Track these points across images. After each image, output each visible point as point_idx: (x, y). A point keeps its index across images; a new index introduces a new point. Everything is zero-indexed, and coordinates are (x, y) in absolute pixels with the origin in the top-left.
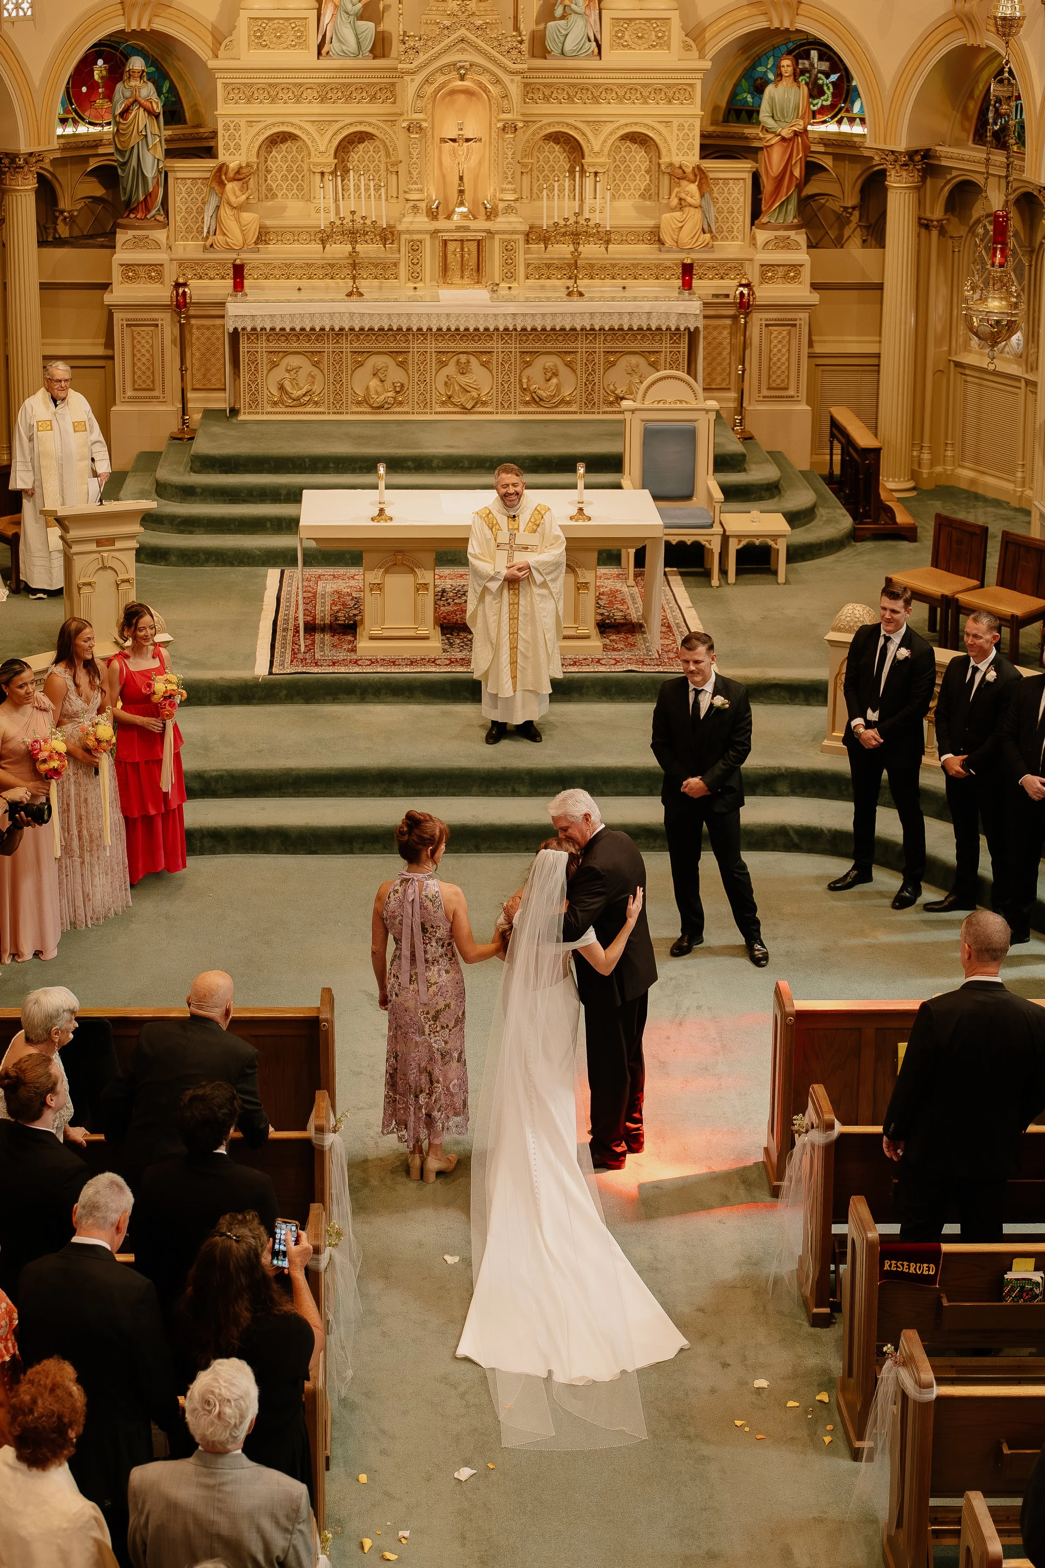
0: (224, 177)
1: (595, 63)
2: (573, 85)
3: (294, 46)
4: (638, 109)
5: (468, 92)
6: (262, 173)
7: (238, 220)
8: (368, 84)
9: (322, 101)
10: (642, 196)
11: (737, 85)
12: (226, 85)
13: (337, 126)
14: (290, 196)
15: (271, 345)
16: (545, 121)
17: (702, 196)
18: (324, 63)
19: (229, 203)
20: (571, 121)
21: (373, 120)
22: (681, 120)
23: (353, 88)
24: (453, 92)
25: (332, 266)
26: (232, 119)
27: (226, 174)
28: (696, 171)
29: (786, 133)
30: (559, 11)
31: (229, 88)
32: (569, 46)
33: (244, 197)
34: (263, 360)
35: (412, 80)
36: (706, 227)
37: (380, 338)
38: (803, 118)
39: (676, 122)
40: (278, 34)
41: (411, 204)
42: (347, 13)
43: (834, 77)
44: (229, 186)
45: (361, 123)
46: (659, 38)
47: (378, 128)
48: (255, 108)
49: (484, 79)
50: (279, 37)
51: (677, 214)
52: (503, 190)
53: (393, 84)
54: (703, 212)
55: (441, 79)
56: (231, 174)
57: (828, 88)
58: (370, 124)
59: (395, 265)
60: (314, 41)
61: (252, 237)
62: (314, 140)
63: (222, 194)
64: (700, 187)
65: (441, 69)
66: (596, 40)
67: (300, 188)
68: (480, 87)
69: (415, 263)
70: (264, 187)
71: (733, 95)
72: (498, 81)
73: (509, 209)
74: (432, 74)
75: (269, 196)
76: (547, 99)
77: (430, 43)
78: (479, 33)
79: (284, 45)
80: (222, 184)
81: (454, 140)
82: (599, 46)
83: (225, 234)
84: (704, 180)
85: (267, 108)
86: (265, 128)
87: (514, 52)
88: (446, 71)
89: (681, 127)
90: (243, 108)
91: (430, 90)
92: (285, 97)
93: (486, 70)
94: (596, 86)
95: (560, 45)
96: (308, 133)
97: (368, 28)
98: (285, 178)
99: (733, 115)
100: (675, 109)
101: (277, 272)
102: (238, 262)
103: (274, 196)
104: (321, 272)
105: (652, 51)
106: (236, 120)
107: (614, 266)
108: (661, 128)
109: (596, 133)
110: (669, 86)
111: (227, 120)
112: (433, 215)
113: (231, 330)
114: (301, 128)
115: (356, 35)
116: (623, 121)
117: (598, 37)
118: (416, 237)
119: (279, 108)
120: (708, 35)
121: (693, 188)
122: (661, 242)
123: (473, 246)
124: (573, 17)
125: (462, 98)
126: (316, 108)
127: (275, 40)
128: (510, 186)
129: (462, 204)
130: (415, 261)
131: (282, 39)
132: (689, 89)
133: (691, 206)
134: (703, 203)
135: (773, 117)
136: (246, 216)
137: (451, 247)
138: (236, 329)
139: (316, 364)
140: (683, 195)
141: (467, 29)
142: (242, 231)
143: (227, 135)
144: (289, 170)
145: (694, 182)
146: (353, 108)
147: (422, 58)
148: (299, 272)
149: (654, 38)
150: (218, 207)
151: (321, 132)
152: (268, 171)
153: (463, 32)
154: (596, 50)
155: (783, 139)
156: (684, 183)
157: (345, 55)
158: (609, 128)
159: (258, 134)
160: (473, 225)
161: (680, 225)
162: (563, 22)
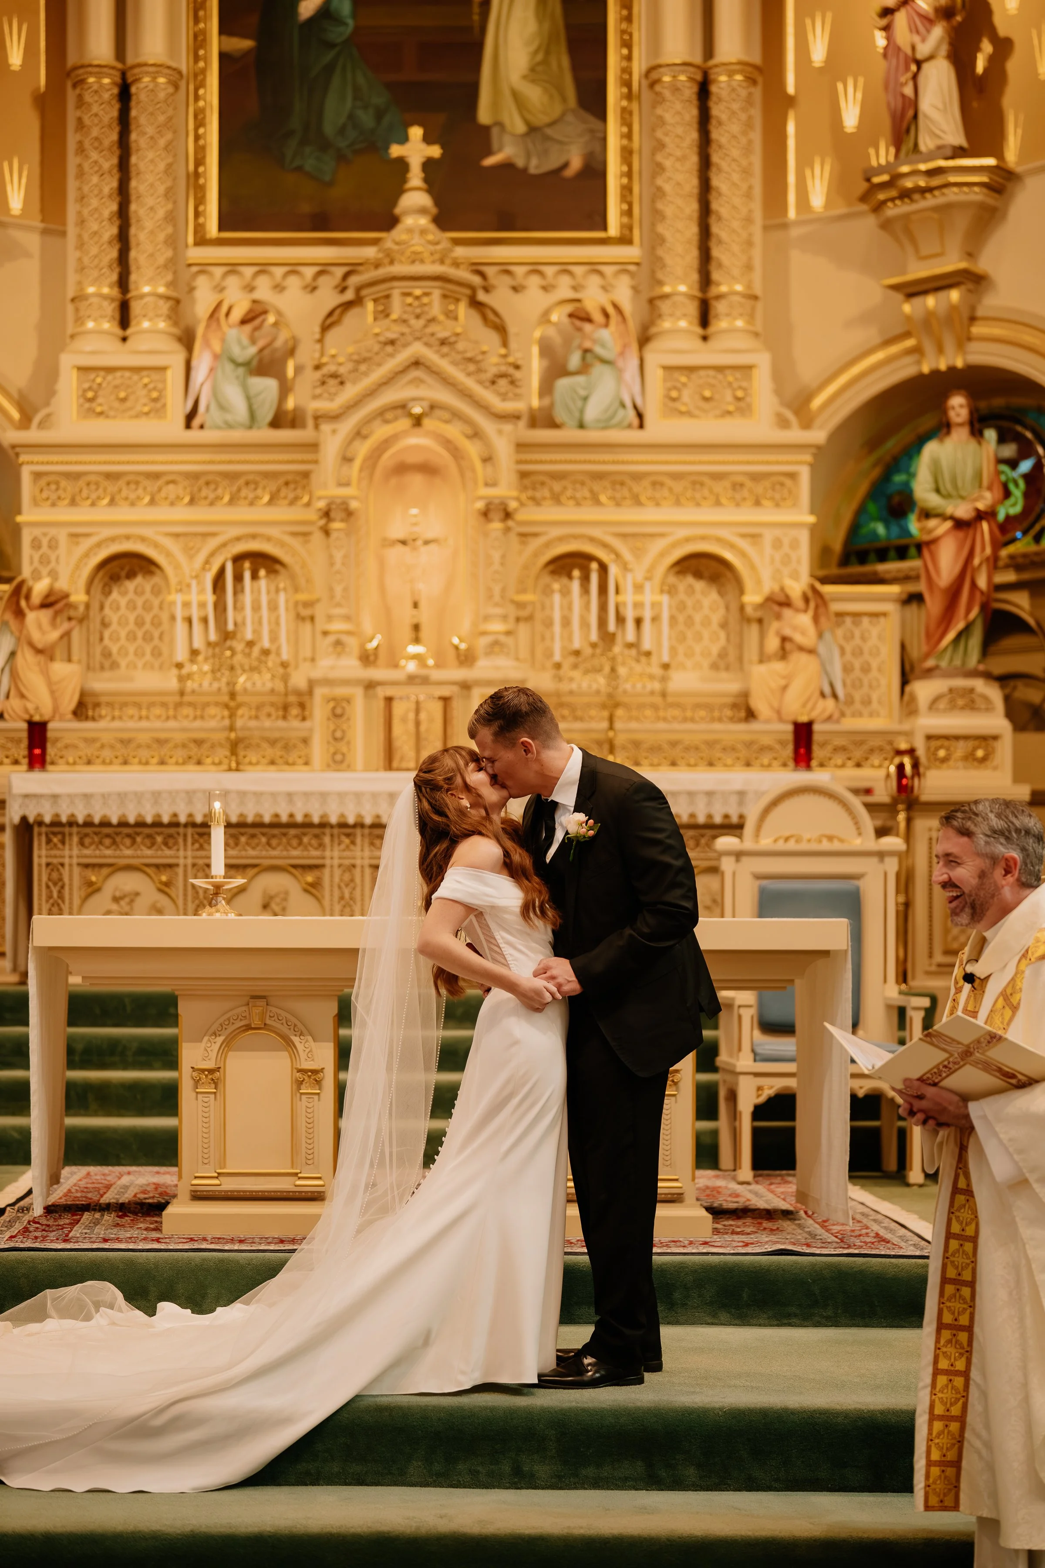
0: (23, 603)
1: (635, 436)
2: (598, 476)
3: (147, 414)
4: (707, 514)
5: (428, 469)
6: (95, 623)
7: (46, 674)
8: (267, 475)
9: (192, 502)
10: (715, 667)
11: (861, 511)
12: (37, 476)
13: (213, 543)
14: (140, 664)
15: (86, 852)
16: (556, 532)
17: (820, 635)
18: (194, 436)
19: (31, 645)
20: (596, 533)
21: (274, 532)
22: (778, 532)
23: (241, 481)
24: (402, 469)
25: (199, 743)
26: (45, 530)
27: (28, 597)
28: (810, 594)
29: (963, 511)
30: (574, 361)
31: (43, 482)
32: (592, 413)
33: (54, 635)
34: (73, 877)
35: (334, 431)
36: (827, 690)
37: (274, 842)
38: (990, 488)
39: (768, 536)
40: (122, 395)
41: (331, 639)
42: (233, 361)
43: (1026, 466)
44: (31, 617)
45: (254, 537)
46: (738, 399)
47: (282, 544)
48: (82, 514)
49: (454, 431)
50: (124, 400)
51: (778, 666)
52: (487, 618)
53: (306, 475)
54: (823, 665)
55: (381, 431)
56: (36, 599)
57: (1016, 485)
58: (269, 539)
59: (305, 741)
60: (177, 408)
61: (69, 702)
62: (177, 567)
63: (21, 631)
64: (816, 619)
65: (381, 414)
66: (635, 407)
67: (157, 653)
68: (448, 450)
69: (338, 738)
70: (98, 650)
71: (854, 529)
72: (476, 434)
73: (495, 647)
74: (369, 420)
75: (107, 664)
76: (556, 499)
77: (363, 367)
78: (445, 349)
79: (133, 413)
80: (19, 614)
81: (404, 543)
82: (640, 416)
83: (22, 696)
84: (821, 610)
85: (102, 513)
86: (99, 545)
87: (503, 383)
88: (389, 415)
89: (777, 544)
90: (64, 514)
91: (362, 449)
92: (132, 496)
93: (456, 415)
94: (637, 477)
95: (577, 414)
96: (168, 554)
97: (268, 386)
98: (132, 637)
99: (853, 559)
100: (768, 515)
101: (107, 753)
102: (37, 718)
103: (114, 666)
104: (180, 754)
105: (728, 421)
106: (53, 531)
107: (674, 744)
108: (743, 544)
109: (638, 553)
110: (756, 477)
111: (37, 532)
112: (367, 658)
113: (16, 820)
114: (156, 545)
115: (248, 398)
116: (682, 533)
117: (639, 402)
118: (340, 691)
119: (123, 513)
120: (817, 402)
121: (805, 620)
122: (750, 715)
123: (437, 708)
124: (598, 369)
125: (416, 481)
126: (182, 513)
127: (116, 404)
128: (498, 611)
129: (417, 640)
130: (338, 734)
131: (128, 404)
132: (788, 482)
133: (801, 649)
134: (822, 649)
135: (938, 491)
136: (60, 668)
137: (399, 709)
138: (24, 819)
139: (165, 888)
140: (787, 632)
141: (427, 344)
142: (52, 693)
143: (36, 557)
144: (140, 623)
145: (806, 611)
146: (243, 513)
147: (350, 392)
148: (144, 754)
149: (729, 398)
150: (13, 654)
151: (190, 553)
152: (105, 624)
153: (417, 349)
154: (636, 422)
155: (960, 524)
156: (787, 613)
157: (229, 426)
158: (659, 545)
159: (87, 555)
160: (437, 675)
161: (783, 682)
162: (580, 379)
